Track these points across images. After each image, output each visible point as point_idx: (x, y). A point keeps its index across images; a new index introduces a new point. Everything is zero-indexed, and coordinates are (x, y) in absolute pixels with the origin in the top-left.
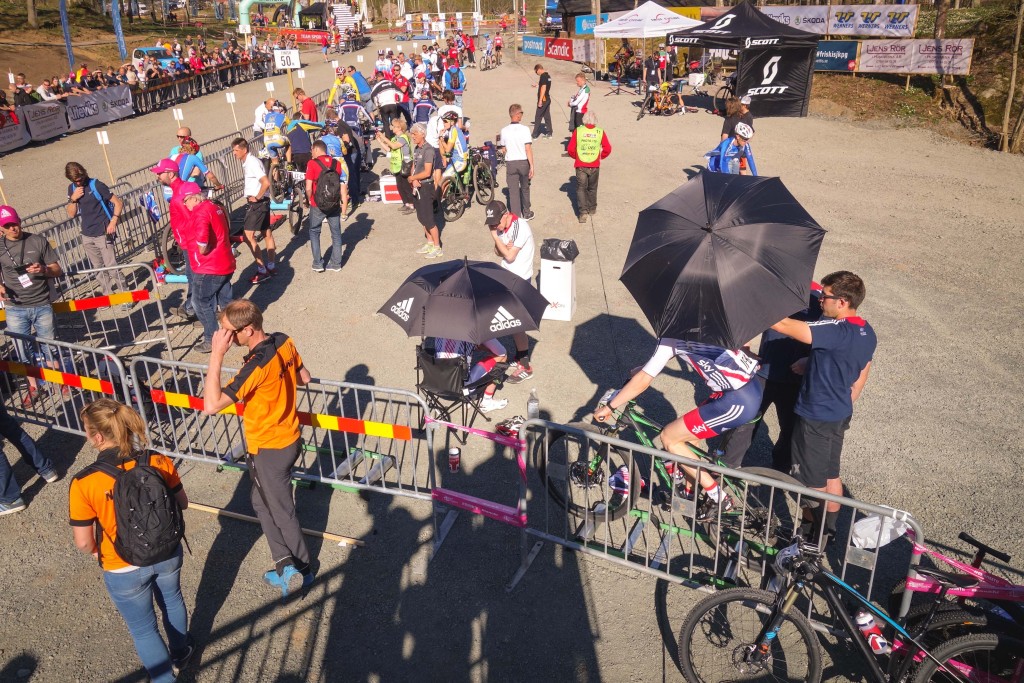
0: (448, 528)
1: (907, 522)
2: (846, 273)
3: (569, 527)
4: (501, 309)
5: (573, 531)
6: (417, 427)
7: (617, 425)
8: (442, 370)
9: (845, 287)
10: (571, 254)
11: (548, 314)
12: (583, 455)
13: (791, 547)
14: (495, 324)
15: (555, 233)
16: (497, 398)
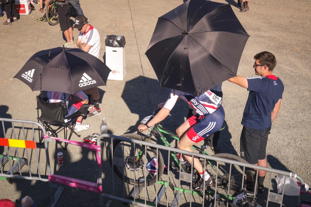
0: (58, 197)
1: (297, 178)
2: (266, 52)
3: (126, 192)
4: (85, 74)
5: (128, 194)
6: (39, 142)
7: (150, 134)
8: (52, 109)
9: (266, 60)
10: (122, 43)
11: (111, 77)
12: (132, 153)
13: (241, 195)
14: (82, 83)
15: (113, 31)
16: (84, 124)
